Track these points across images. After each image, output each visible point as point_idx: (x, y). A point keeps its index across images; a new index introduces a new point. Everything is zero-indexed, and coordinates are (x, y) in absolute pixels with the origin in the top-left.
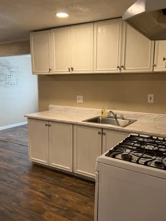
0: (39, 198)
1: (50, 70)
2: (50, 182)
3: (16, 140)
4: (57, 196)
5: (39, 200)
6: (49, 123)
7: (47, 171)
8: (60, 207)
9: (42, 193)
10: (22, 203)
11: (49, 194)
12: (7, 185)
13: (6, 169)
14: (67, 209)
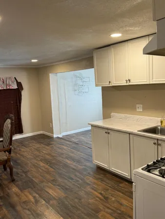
0: (97, 199)
1: (110, 82)
2: (110, 185)
3: (86, 143)
4: (113, 199)
5: (97, 200)
6: (108, 131)
7: (108, 175)
8: (115, 209)
9: (101, 194)
10: (83, 200)
11: (106, 196)
12: (73, 183)
13: (74, 169)
14: (119, 212)
